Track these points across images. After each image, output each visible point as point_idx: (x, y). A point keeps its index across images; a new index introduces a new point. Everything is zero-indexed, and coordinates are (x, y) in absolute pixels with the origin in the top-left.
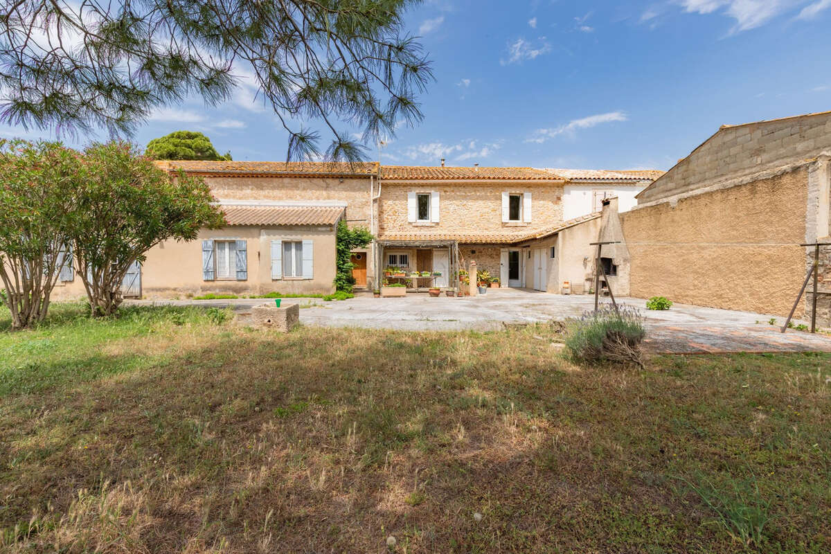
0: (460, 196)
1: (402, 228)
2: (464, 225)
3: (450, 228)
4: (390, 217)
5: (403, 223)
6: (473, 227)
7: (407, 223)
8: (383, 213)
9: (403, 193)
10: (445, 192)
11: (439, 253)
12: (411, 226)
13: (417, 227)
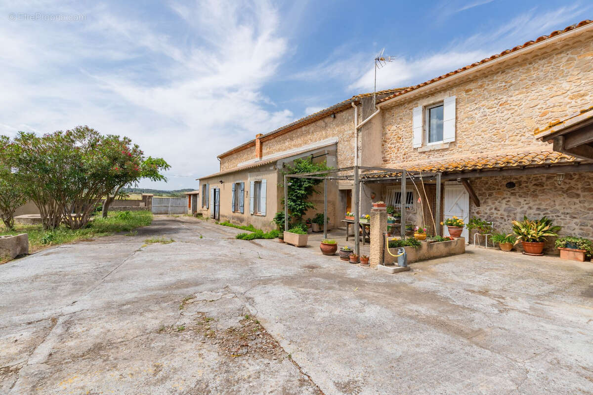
0: (495, 90)
1: (406, 157)
2: (502, 139)
3: (476, 148)
4: (393, 146)
5: (407, 150)
6: (523, 139)
7: (412, 150)
8: (385, 142)
9: (408, 111)
10: (467, 91)
11: (454, 188)
12: (417, 153)
13: (424, 152)
